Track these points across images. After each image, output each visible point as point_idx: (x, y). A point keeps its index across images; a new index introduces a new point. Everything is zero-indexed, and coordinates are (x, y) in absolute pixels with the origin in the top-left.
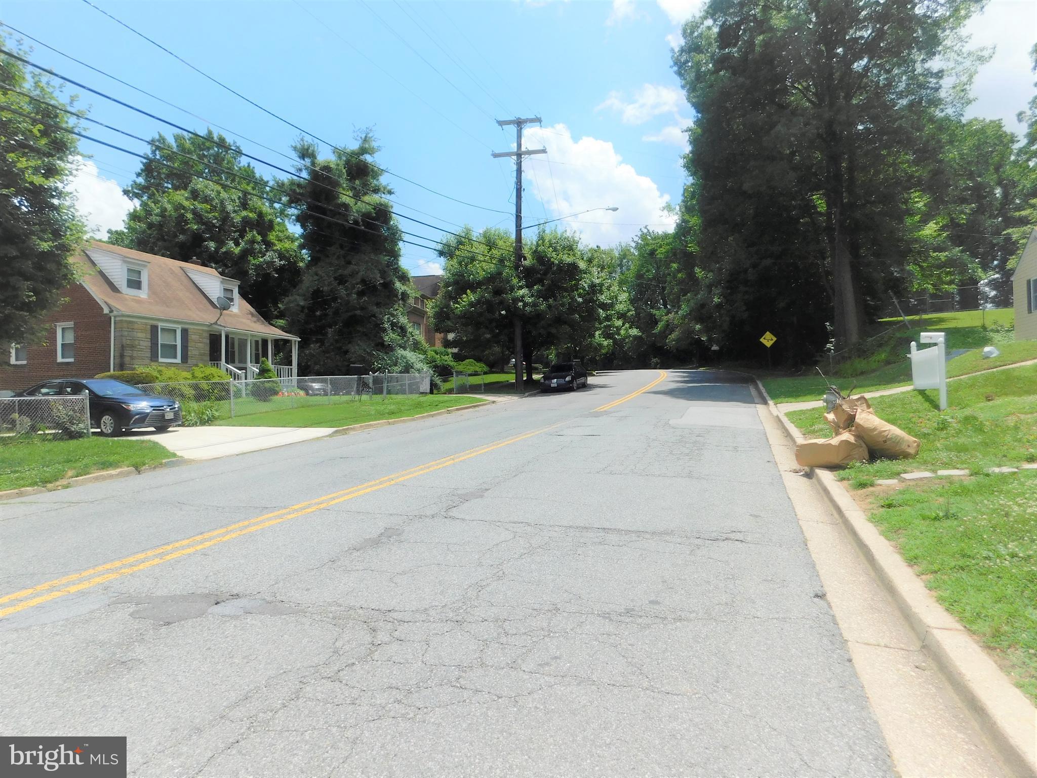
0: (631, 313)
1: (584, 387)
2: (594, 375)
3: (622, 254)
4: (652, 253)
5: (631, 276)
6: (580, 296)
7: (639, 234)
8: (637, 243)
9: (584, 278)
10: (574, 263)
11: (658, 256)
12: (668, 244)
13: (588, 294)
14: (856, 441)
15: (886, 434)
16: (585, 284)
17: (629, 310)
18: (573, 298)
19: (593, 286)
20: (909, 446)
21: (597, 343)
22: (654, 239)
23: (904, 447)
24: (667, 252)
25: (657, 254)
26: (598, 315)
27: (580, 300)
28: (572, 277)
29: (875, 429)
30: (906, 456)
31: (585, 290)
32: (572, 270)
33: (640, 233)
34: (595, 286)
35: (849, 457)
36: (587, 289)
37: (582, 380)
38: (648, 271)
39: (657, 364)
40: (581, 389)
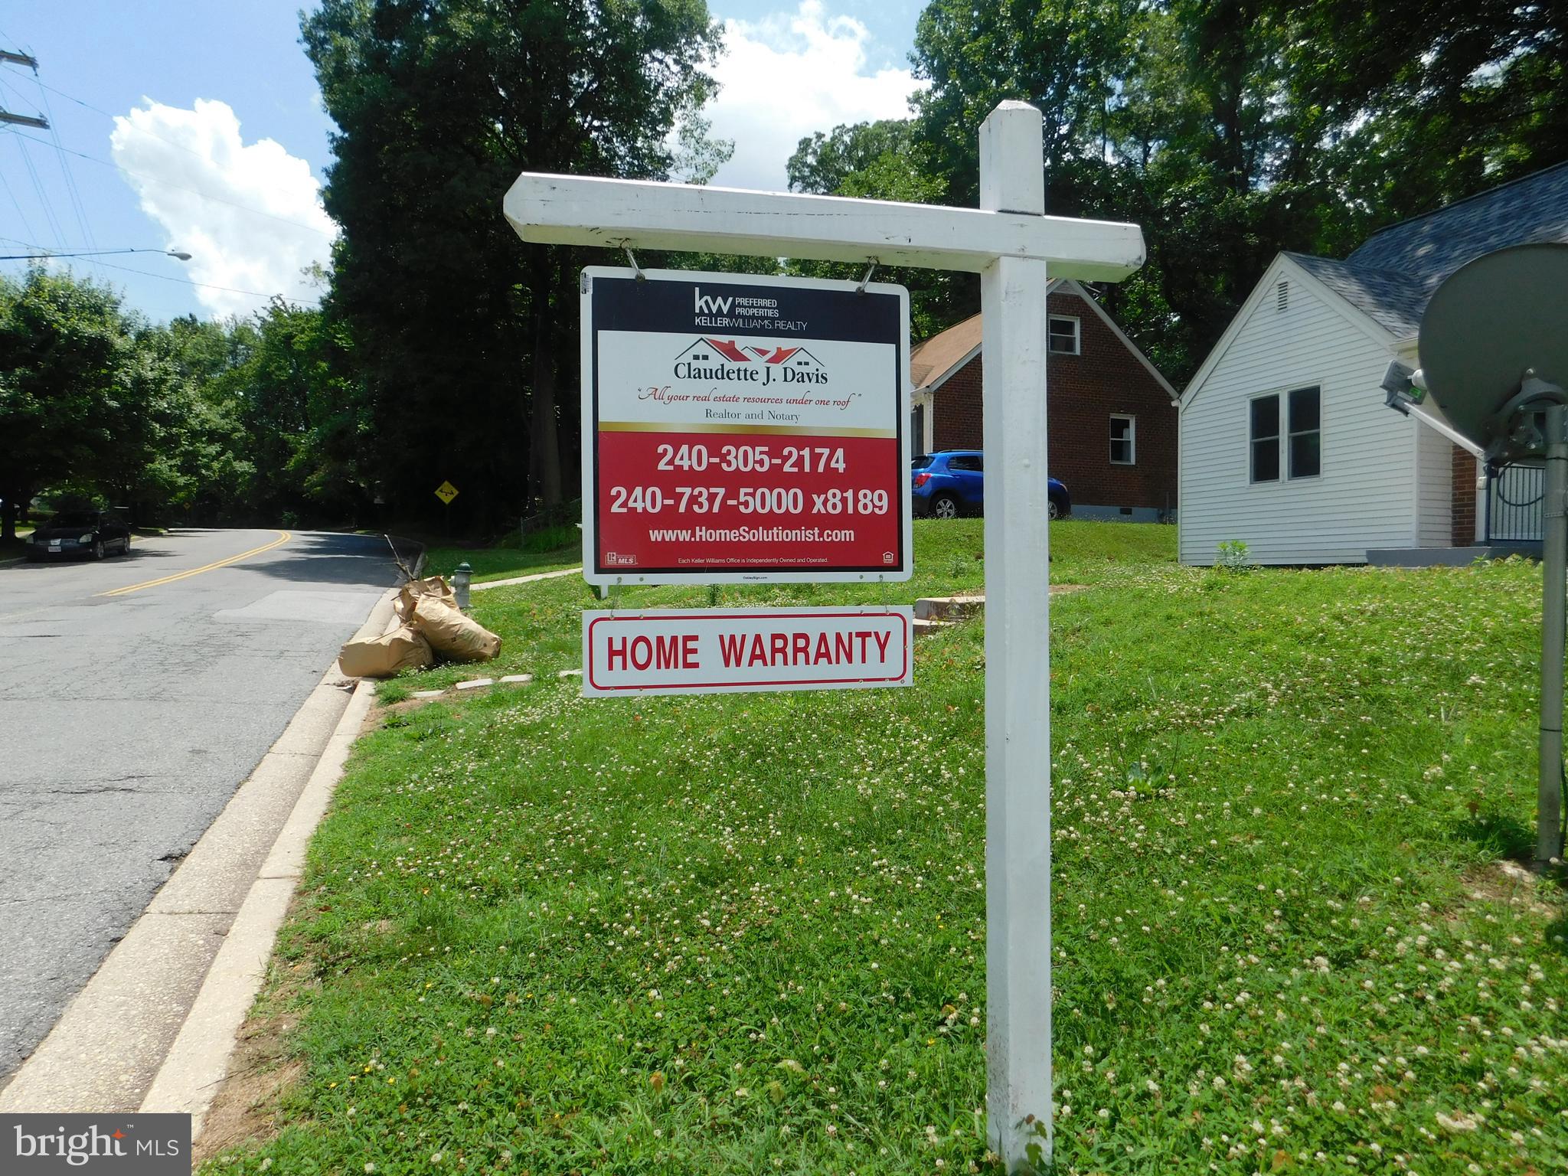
0: (238, 435)
1: (122, 554)
2: (161, 535)
3: (236, 334)
4: (289, 337)
5: (250, 373)
6: (115, 396)
7: (270, 305)
8: (264, 321)
9: (125, 365)
10: (103, 337)
11: (296, 347)
12: (312, 329)
13: (132, 394)
14: (413, 639)
15: (455, 629)
16: (124, 377)
17: (235, 430)
18: (99, 400)
19: (139, 381)
20: (485, 645)
21: (165, 480)
22: (293, 317)
23: (478, 646)
24: (312, 341)
25: (295, 343)
26: (152, 432)
27: (114, 404)
28: (99, 363)
29: (441, 623)
30: (480, 658)
31: (124, 387)
32: (100, 348)
33: (272, 305)
34: (145, 382)
35: (402, 662)
36: (129, 386)
37: (118, 542)
38: (279, 368)
39: (293, 520)
40: (118, 558)
